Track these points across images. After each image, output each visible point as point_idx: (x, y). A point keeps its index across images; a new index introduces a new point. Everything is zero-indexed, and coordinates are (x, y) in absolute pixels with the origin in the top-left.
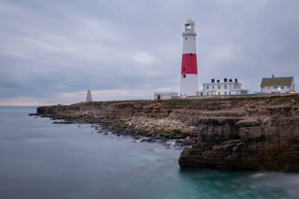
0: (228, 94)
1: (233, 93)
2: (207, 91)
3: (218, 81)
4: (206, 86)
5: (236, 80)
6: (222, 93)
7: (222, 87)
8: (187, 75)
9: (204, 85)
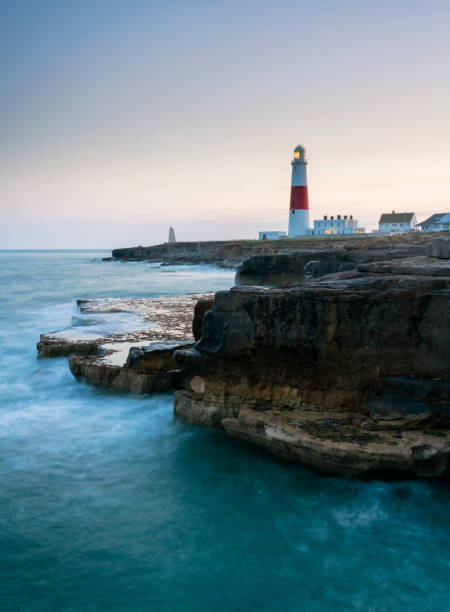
0: (341, 233)
1: (347, 232)
2: (318, 229)
3: (332, 218)
4: (317, 223)
5: (351, 217)
6: (335, 232)
7: (336, 224)
8: (297, 211)
9: (315, 222)
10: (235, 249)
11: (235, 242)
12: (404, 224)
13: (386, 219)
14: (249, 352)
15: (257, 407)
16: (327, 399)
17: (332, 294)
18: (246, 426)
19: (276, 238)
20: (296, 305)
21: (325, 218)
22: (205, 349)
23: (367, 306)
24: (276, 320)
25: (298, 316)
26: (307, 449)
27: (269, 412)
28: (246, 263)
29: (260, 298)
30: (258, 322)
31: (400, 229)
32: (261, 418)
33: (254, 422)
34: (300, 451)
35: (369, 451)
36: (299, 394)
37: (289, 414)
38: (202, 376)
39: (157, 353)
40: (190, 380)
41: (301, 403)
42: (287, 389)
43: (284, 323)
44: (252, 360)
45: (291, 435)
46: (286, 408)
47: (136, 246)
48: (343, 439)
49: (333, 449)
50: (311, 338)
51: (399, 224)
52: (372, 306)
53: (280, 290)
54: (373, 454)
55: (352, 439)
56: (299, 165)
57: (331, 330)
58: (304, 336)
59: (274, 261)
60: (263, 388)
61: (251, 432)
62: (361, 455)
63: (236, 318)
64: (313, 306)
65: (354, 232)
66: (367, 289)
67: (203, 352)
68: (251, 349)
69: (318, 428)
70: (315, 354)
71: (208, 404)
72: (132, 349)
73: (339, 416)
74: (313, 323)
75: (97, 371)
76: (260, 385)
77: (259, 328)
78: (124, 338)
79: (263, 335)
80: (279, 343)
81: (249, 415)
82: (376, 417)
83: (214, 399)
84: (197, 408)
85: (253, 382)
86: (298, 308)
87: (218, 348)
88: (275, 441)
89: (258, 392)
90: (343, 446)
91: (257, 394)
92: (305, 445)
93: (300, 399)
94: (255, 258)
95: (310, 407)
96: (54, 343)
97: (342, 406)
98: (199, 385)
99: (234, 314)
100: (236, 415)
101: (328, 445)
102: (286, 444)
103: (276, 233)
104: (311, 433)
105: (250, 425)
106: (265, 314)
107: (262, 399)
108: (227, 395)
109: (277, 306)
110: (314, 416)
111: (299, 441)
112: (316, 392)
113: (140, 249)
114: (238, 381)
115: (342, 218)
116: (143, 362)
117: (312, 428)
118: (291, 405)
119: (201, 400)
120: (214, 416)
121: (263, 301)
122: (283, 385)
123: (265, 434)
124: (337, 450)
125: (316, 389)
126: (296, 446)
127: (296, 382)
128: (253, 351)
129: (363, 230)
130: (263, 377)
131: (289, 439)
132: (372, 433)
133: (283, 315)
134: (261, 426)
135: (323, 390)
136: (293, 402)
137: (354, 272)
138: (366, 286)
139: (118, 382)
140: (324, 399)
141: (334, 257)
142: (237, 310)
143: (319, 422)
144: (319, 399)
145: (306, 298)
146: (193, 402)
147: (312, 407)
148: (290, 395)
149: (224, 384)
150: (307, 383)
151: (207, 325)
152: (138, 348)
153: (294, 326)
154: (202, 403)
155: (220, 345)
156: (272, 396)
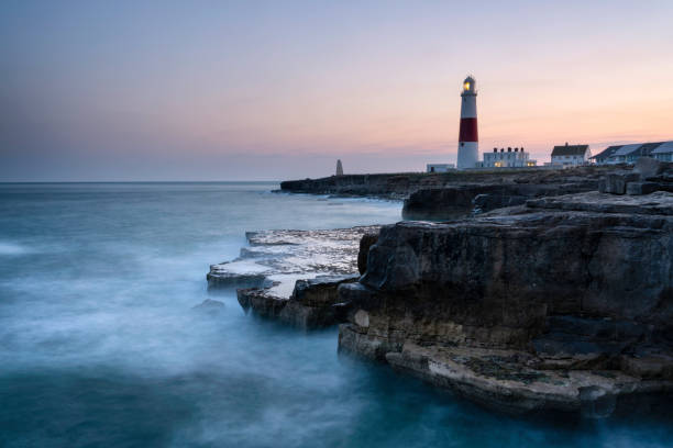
0: (512, 165)
1: (516, 165)
2: (488, 162)
3: (502, 150)
4: (487, 156)
5: (522, 149)
6: (505, 165)
7: (506, 157)
8: (466, 143)
9: (485, 154)
10: (402, 182)
11: (402, 174)
12: (578, 157)
13: (559, 151)
14: (414, 288)
15: (421, 343)
16: (493, 336)
17: (499, 230)
18: (410, 361)
19: (444, 171)
20: (461, 241)
21: (495, 150)
22: (370, 283)
23: (535, 243)
24: (442, 256)
25: (464, 252)
26: (471, 385)
27: (433, 347)
28: (413, 197)
29: (425, 234)
30: (423, 258)
31: (573, 162)
32: (424, 354)
33: (418, 357)
34: (464, 388)
35: (534, 390)
36: (464, 331)
37: (453, 350)
38: (366, 310)
39: (322, 285)
40: (354, 314)
41: (466, 339)
42: (452, 325)
43: (449, 259)
44: (417, 295)
45: (455, 372)
46: (451, 344)
47: (304, 178)
48: (507, 377)
49: (497, 387)
50: (477, 274)
51: (572, 157)
52: (540, 243)
53: (445, 226)
54: (539, 394)
55: (519, 377)
56: (469, 97)
57: (498, 266)
58: (469, 272)
59: (442, 195)
60: (427, 323)
61: (416, 366)
62: (526, 394)
63: (400, 253)
64: (480, 243)
65: (524, 164)
66: (535, 225)
67: (367, 286)
68: (415, 285)
69: (482, 366)
70: (481, 291)
71: (372, 338)
72: (298, 282)
73: (505, 354)
74: (479, 260)
75: (264, 302)
76: (424, 320)
77: (424, 264)
78: (291, 271)
79: (427, 271)
80: (444, 279)
81: (414, 351)
82: (542, 355)
83: (377, 333)
84: (363, 341)
85: (417, 319)
86: (464, 244)
87: (383, 282)
88: (438, 376)
89: (422, 327)
90: (508, 385)
91: (422, 329)
92: (469, 381)
93: (465, 336)
94: (423, 191)
95: (474, 344)
96: (223, 274)
97: (508, 343)
98: (363, 319)
99: (399, 249)
101: (492, 383)
102: (449, 380)
103: (445, 165)
104: (475, 371)
105: (414, 361)
106: (430, 250)
107: (426, 334)
108: (391, 329)
109: (442, 241)
110: (479, 353)
111: (463, 378)
112: (481, 329)
113: (308, 181)
114: (402, 315)
115: (513, 151)
116: (308, 294)
117: (475, 366)
118: (455, 341)
119: (366, 334)
120: (378, 350)
121: (428, 236)
122: (447, 321)
123: (429, 370)
124: (502, 388)
125: (482, 326)
126: (460, 383)
127: (461, 318)
128: (418, 286)
129: (534, 162)
130: (427, 313)
131: (452, 375)
132: (538, 372)
133: (448, 251)
134: (424, 361)
135: (489, 327)
136: (457, 338)
137: (523, 208)
138: (534, 223)
139: (284, 314)
140: (489, 336)
141: (504, 190)
142: (402, 245)
143: (484, 359)
144: (485, 335)
145: (472, 234)
146: (357, 335)
147: (478, 343)
148: (454, 332)
149: (388, 318)
150: (472, 320)
151: (372, 259)
152: (303, 281)
153: (459, 262)
154: (367, 337)
155: (385, 280)
156: (436, 332)
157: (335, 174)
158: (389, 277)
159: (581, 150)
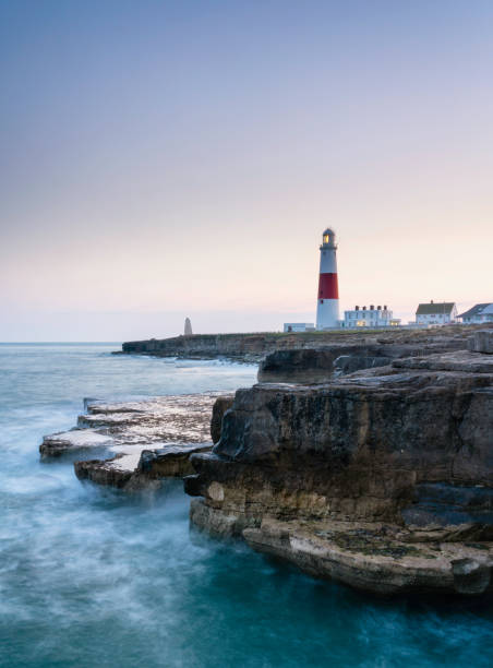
0: (374, 324)
1: (380, 324)
2: (349, 320)
3: (364, 308)
4: (348, 314)
5: (385, 308)
6: (367, 324)
7: (367, 316)
8: (325, 300)
9: (346, 313)
10: (257, 342)
11: (257, 334)
12: (444, 315)
13: (424, 309)
14: (273, 456)
15: (282, 517)
16: (359, 508)
17: (364, 392)
18: (270, 537)
19: (303, 330)
20: (324, 404)
21: (357, 308)
22: (224, 452)
23: (402, 405)
24: (303, 421)
25: (327, 416)
26: (336, 562)
27: (294, 521)
28: (269, 358)
29: (285, 397)
30: (283, 423)
31: (439, 321)
32: (285, 529)
33: (278, 533)
34: (328, 565)
35: (405, 565)
36: (328, 502)
37: (316, 524)
38: (220, 482)
39: (171, 456)
40: (207, 487)
41: (330, 512)
42: (314, 497)
43: (311, 424)
44: (277, 464)
45: (319, 548)
46: (314, 517)
47: (149, 339)
48: (375, 551)
49: (365, 563)
50: (340, 440)
51: (437, 316)
52: (408, 405)
53: (307, 388)
54: (409, 569)
55: (386, 552)
56: (328, 250)
57: (363, 432)
58: (333, 438)
59: (301, 355)
60: (288, 495)
61: (275, 543)
62: (395, 570)
63: (258, 418)
64: (344, 406)
65: (388, 324)
66: (402, 387)
67: (222, 456)
68: (274, 452)
69: (348, 540)
70: (346, 459)
71: (227, 513)
72: (144, 452)
73: (372, 527)
74: (343, 424)
75: (105, 476)
76: (284, 492)
77: (283, 430)
78: (135, 440)
79: (287, 438)
80: (306, 445)
81: (274, 526)
82: (412, 527)
83: (234, 507)
84: (215, 517)
85: (277, 489)
86: (326, 408)
87: (239, 451)
88: (301, 554)
89: (282, 500)
90: (377, 560)
91: (282, 502)
92: (334, 558)
93: (328, 508)
94: (279, 352)
95: (339, 516)
96: (58, 445)
97: (375, 515)
98: (217, 492)
99: (256, 414)
100: (258, 525)
101: (359, 558)
102: (313, 557)
103: (303, 325)
104: (340, 546)
105: (274, 537)
106: (290, 414)
107: (286, 507)
108: (248, 503)
109: (303, 404)
110: (344, 527)
111: (328, 554)
112: (346, 500)
113: (153, 342)
114: (260, 487)
115: (376, 309)
116: (156, 467)
117: (341, 540)
118: (318, 514)
119: (220, 509)
120: (233, 526)
121: (288, 400)
122: (309, 492)
123: (290, 547)
124: (369, 564)
125: (346, 497)
126: (324, 560)
127: (325, 489)
128: (278, 455)
129: (398, 321)
130: (288, 483)
131: (316, 552)
132: (408, 545)
133: (310, 415)
134: (285, 537)
135: (354, 498)
136: (321, 511)
137: (389, 368)
138: (402, 384)
139: (129, 487)
140: (355, 507)
141: (366, 351)
142: (259, 410)
143: (350, 533)
144: (350, 507)
145: (335, 397)
146: (211, 510)
147: (342, 516)
148: (317, 504)
149: (246, 491)
150: (336, 490)
151: (227, 425)
152: (150, 451)
153: (322, 427)
154: (221, 512)
155: (241, 448)
156: (298, 505)
157: (183, 334)
158: (245, 446)
159: (447, 308)
